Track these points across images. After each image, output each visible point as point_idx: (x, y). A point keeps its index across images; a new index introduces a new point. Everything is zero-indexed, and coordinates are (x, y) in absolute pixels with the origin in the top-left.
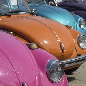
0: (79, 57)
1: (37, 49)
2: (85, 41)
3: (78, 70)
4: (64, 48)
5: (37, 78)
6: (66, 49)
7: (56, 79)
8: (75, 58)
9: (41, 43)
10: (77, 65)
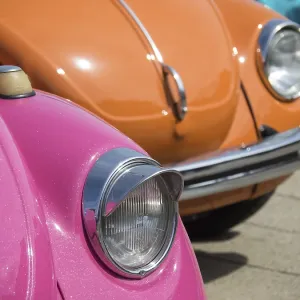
0: (269, 145)
1: (32, 95)
2: (294, 59)
3: (261, 216)
4: (183, 96)
5: (30, 252)
6: (195, 104)
7: (134, 257)
8: (244, 149)
9: (61, 71)
10: (255, 188)
